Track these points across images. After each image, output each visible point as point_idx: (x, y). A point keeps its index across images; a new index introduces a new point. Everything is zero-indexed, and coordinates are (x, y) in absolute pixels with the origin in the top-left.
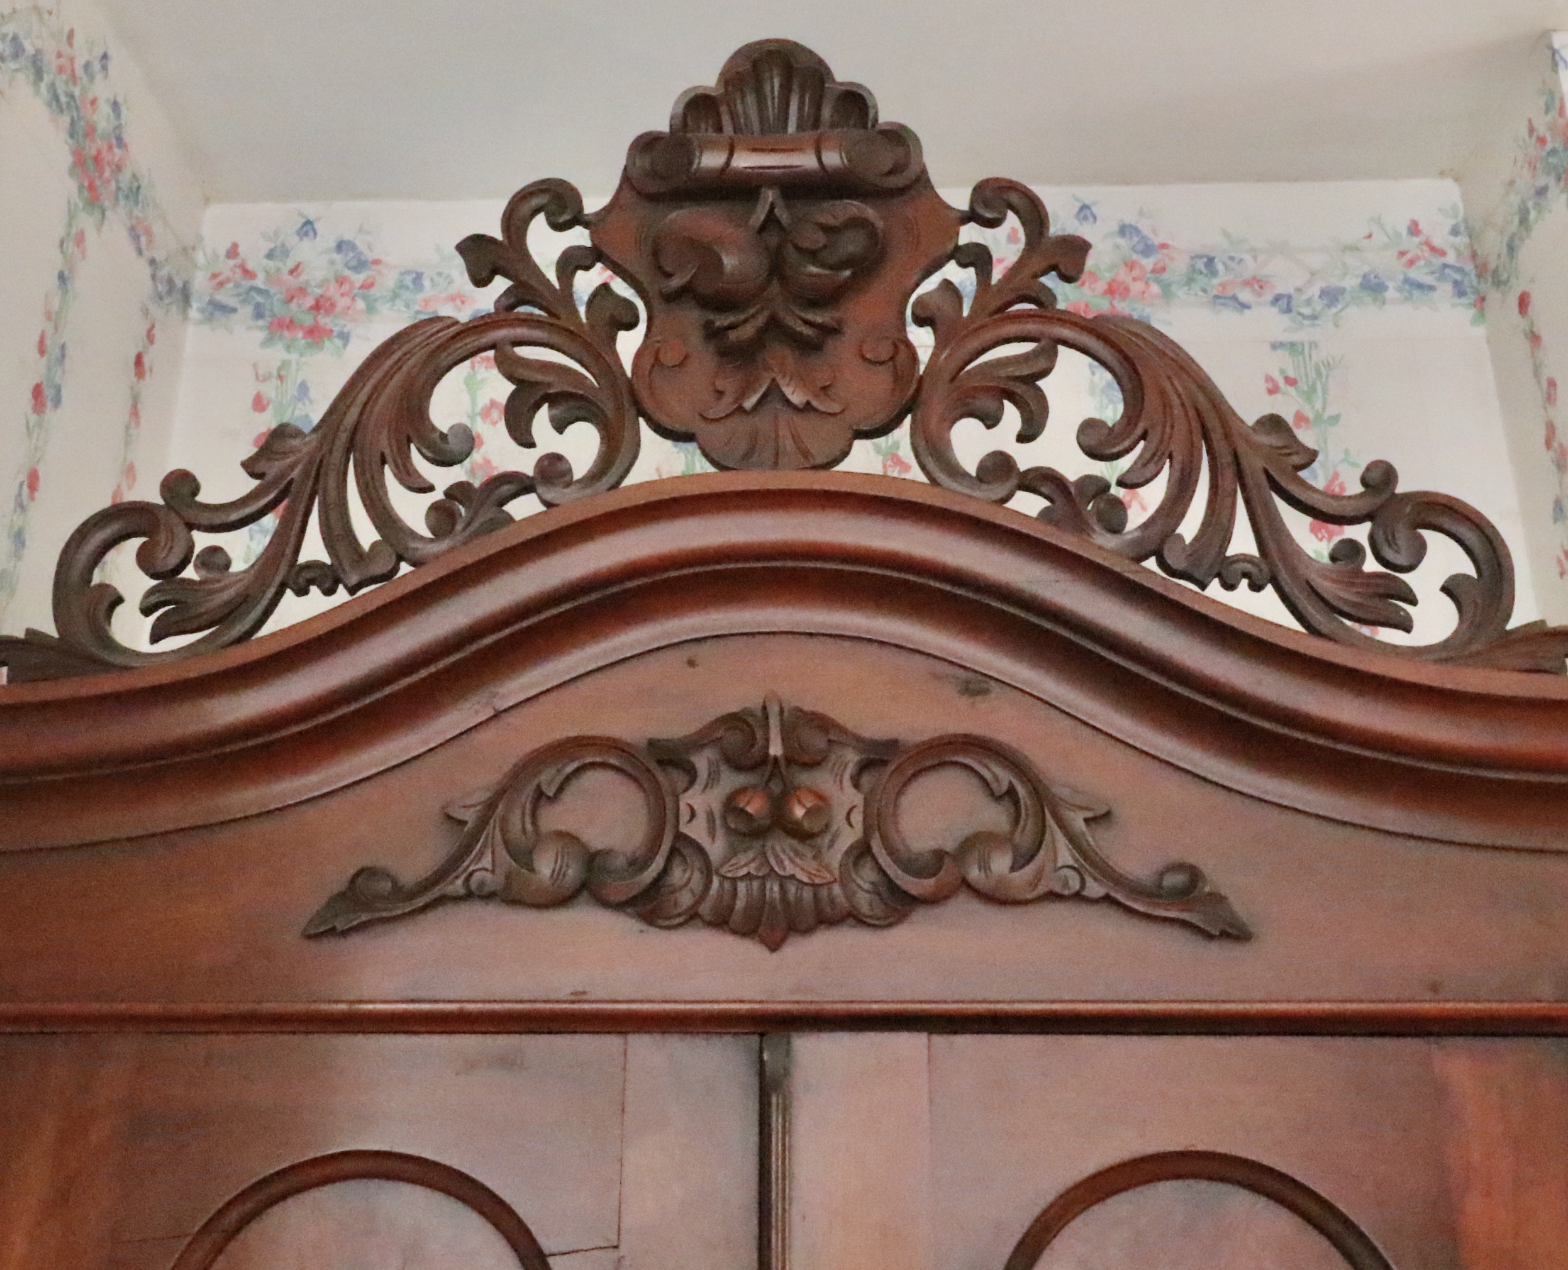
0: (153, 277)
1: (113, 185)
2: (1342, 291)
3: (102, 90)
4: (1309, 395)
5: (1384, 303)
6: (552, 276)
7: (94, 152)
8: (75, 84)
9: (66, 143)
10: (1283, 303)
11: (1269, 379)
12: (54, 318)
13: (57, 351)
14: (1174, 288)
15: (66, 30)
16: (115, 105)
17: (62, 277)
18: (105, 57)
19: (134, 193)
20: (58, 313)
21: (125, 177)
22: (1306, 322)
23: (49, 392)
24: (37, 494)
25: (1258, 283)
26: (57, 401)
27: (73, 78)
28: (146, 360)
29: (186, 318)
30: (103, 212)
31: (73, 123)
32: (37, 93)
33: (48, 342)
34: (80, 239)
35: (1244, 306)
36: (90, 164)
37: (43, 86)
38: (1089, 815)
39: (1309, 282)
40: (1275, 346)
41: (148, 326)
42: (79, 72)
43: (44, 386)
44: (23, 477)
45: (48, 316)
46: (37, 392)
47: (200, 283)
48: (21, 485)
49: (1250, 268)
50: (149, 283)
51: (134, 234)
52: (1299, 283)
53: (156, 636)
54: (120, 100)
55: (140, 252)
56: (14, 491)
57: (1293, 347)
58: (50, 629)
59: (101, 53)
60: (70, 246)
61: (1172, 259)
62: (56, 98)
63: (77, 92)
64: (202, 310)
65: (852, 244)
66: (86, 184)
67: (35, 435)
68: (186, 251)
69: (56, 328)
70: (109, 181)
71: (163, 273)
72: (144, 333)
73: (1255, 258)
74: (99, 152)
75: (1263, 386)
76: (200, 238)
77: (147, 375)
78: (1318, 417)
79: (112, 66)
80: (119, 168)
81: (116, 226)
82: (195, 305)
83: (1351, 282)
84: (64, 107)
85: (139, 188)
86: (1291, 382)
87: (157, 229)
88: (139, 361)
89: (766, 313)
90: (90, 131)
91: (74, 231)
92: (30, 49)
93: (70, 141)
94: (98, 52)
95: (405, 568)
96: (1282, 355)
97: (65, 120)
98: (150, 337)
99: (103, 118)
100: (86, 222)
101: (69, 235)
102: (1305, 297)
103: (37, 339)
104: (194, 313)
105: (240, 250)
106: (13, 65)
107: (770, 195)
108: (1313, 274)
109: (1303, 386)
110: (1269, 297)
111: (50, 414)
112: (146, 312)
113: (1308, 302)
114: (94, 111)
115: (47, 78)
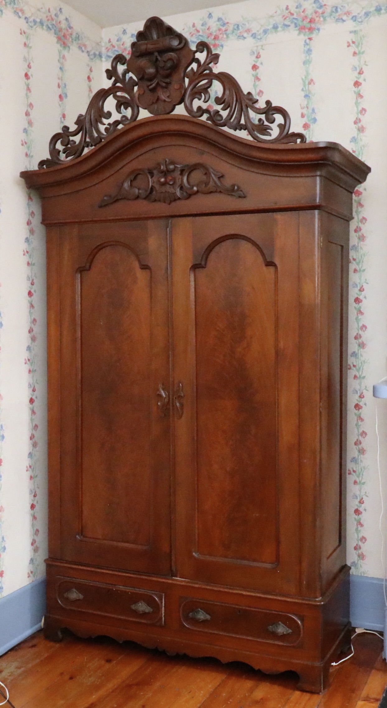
0: (89, 55)
1: (70, 39)
2: (370, 12)
3: (62, 18)
4: (357, 47)
5: (381, 14)
6: (121, 76)
7: (63, 34)
8: (53, 21)
9: (54, 36)
10: (354, 18)
11: (348, 42)
12: (60, 79)
13: (64, 85)
14: (327, 18)
15: (47, 9)
16: (67, 19)
17: (61, 68)
18: (61, 9)
19: (78, 38)
20: (62, 77)
21: (74, 35)
22: (360, 24)
23: (63, 96)
24: (66, 119)
25: (348, 13)
26: (66, 96)
27: (52, 19)
28: (91, 77)
29: (101, 61)
30: (69, 48)
31: (55, 30)
32: (43, 29)
33: (60, 84)
34: (64, 57)
35: (344, 21)
36: (63, 38)
37: (44, 27)
38: (219, 176)
39: (362, 11)
40: (351, 32)
41: (90, 68)
42: (53, 16)
43: (62, 95)
44: (61, 116)
45: (59, 79)
46: (60, 97)
47: (104, 50)
48: (61, 118)
49: (347, 8)
50: (88, 57)
51: (80, 48)
52: (359, 12)
53: (67, 157)
54: (68, 17)
55: (83, 51)
56: (59, 120)
57: (355, 32)
58: (49, 157)
59: (59, 9)
60: (61, 60)
61: (326, 8)
62: (49, 27)
63: (54, 22)
64: (105, 58)
65: (169, 64)
66: (62, 43)
67: (62, 106)
68: (98, 44)
69: (62, 80)
70: (69, 39)
71: (92, 53)
72: (89, 70)
73: (348, 5)
74: (64, 33)
75: (346, 44)
76: (102, 38)
77: (92, 80)
78: (359, 53)
79: (63, 10)
80: (71, 34)
81: (74, 48)
82: (103, 57)
83: (372, 9)
84: (51, 28)
85: (79, 36)
86: (353, 42)
87: (87, 43)
88: (89, 78)
89: (157, 81)
90: (61, 30)
91: (61, 56)
92: (38, 20)
93: (56, 36)
94: (58, 9)
95: (103, 140)
96: (352, 34)
97: (53, 31)
98: (91, 70)
99: (64, 25)
100: (65, 52)
101: (60, 58)
102: (360, 15)
103: (57, 85)
104: (103, 59)
105: (111, 40)
106: (35, 27)
107: (156, 54)
108: (363, 8)
109: (357, 43)
110: (350, 17)
111: (65, 100)
112: (88, 65)
113: (361, 17)
114: (60, 25)
115: (45, 24)
